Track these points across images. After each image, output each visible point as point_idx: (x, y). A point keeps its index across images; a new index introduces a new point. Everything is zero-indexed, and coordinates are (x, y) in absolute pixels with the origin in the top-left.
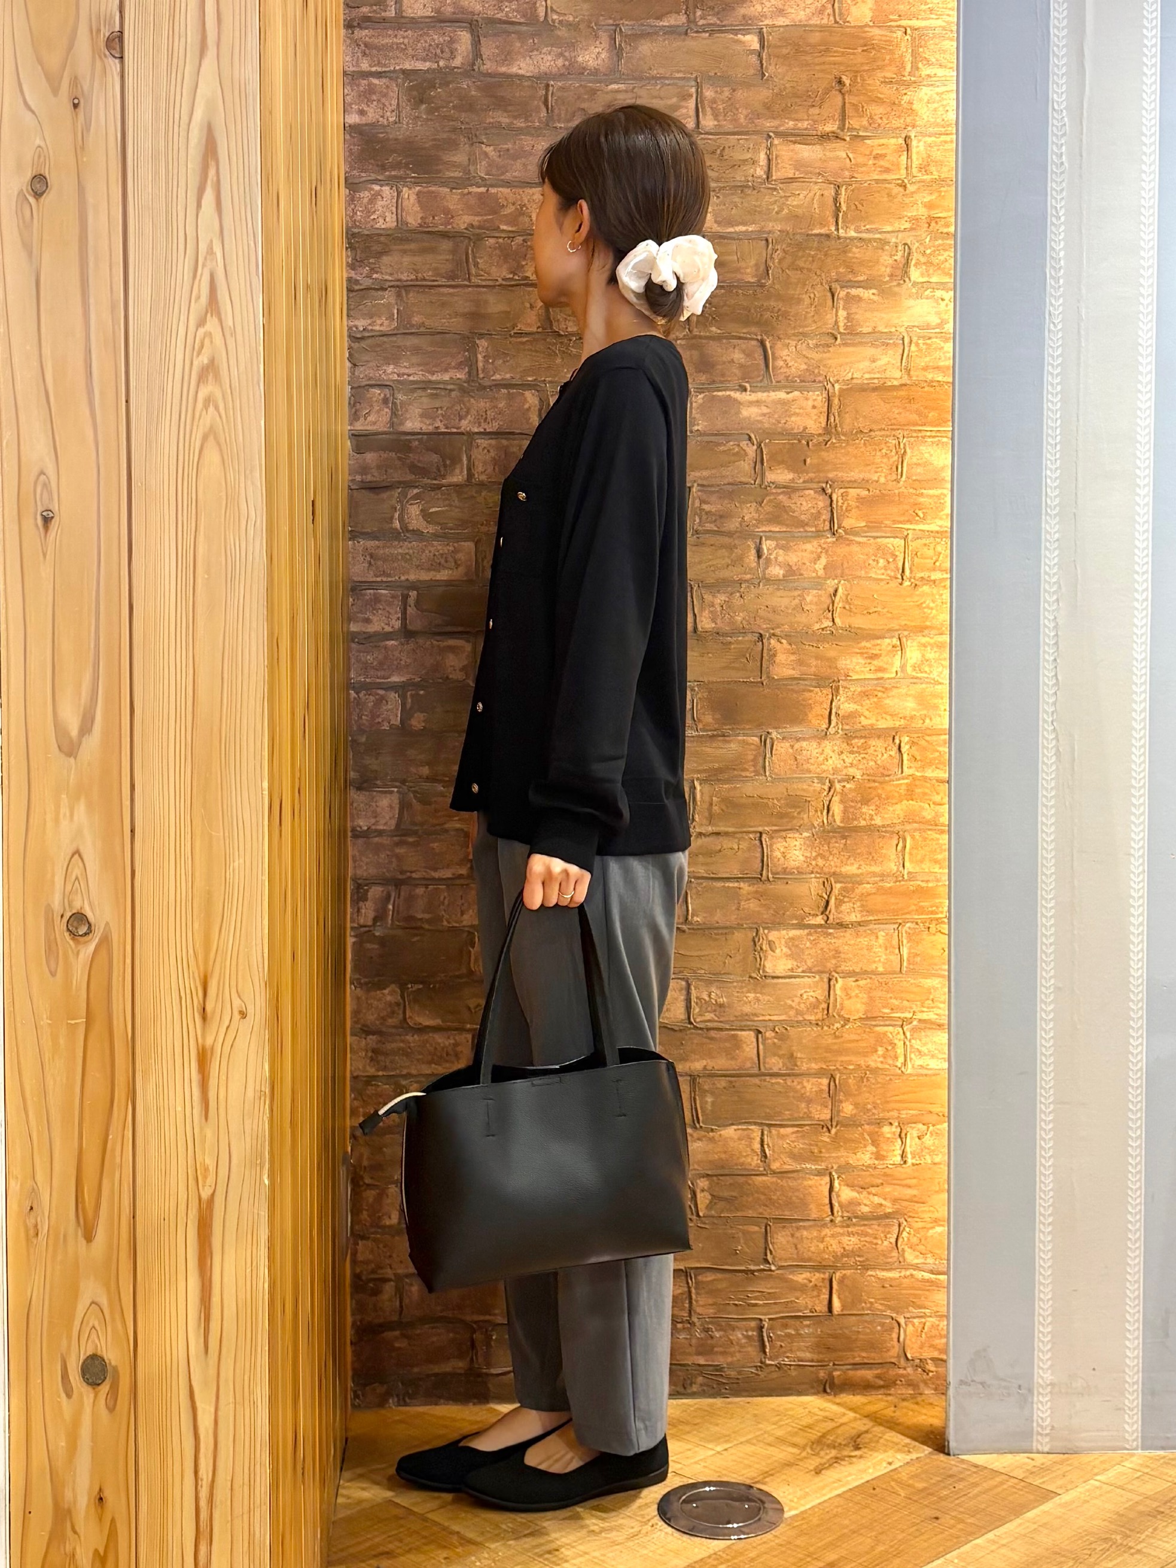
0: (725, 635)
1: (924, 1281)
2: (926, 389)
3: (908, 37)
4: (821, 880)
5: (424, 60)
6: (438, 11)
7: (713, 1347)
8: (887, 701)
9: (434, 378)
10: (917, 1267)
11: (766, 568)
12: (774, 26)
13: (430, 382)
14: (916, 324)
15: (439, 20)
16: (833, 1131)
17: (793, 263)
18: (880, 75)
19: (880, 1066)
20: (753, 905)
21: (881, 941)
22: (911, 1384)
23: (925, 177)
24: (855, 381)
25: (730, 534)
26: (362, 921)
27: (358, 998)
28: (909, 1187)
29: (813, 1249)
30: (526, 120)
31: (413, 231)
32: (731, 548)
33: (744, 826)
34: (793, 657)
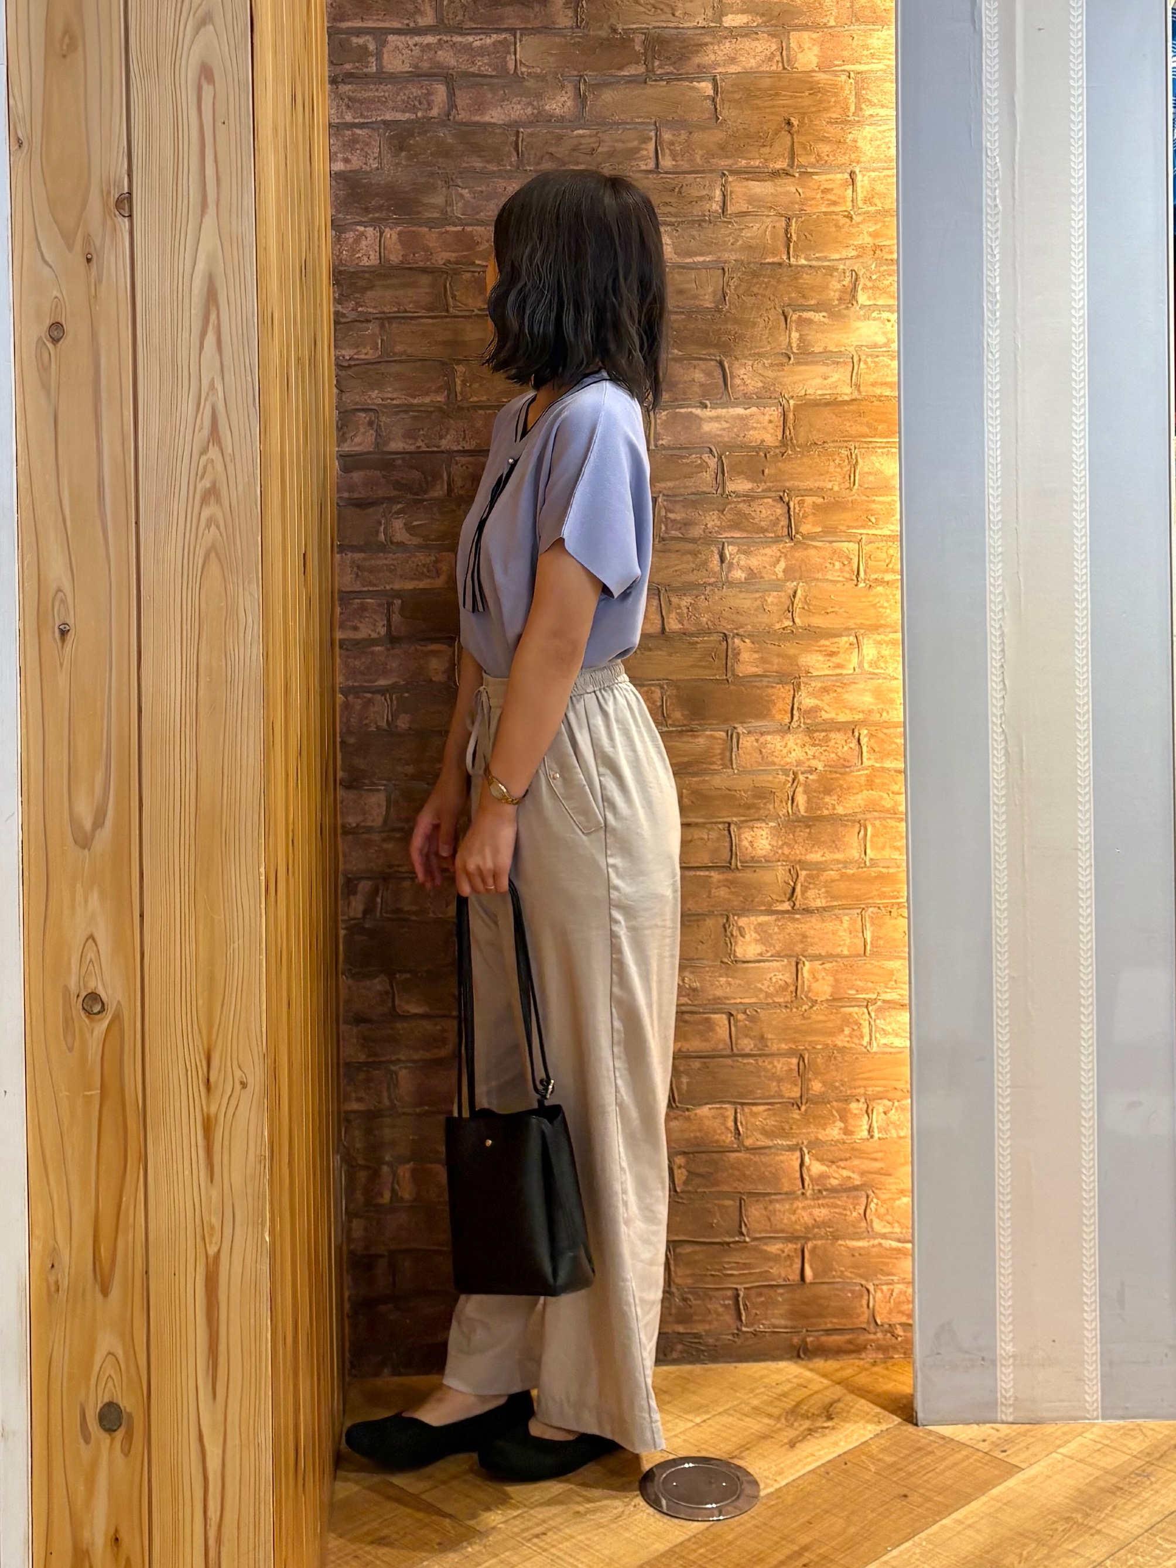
0: (692, 635)
1: (891, 1249)
2: (875, 403)
3: (851, 81)
4: (787, 868)
5: (404, 112)
6: (416, 67)
7: (691, 1315)
8: (846, 696)
9: (416, 401)
10: (884, 1236)
11: (729, 571)
12: (727, 73)
13: (412, 405)
14: (864, 344)
15: (417, 75)
16: (803, 1108)
17: (748, 289)
18: (826, 115)
19: (846, 1044)
20: (723, 893)
21: (846, 925)
22: (880, 1348)
23: (870, 209)
24: (808, 397)
25: (694, 541)
26: (352, 914)
27: (349, 988)
28: (876, 1160)
29: (785, 1221)
30: (499, 163)
31: (393, 268)
32: (695, 554)
33: (713, 817)
34: (756, 656)
